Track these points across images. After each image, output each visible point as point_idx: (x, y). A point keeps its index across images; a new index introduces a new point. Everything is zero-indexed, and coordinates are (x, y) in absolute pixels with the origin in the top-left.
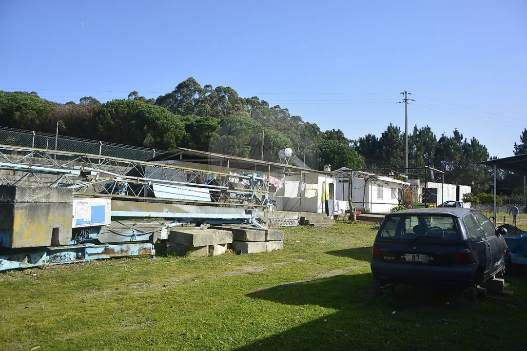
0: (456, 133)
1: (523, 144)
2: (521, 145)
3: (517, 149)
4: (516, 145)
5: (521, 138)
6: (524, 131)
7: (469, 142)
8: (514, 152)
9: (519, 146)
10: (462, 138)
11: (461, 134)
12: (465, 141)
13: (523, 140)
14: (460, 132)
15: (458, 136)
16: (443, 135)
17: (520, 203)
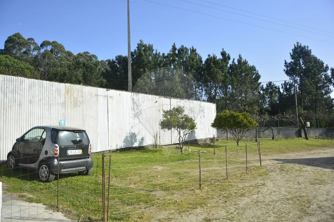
0: (223, 54)
1: (293, 61)
3: (287, 67)
4: (286, 63)
5: (291, 56)
6: (293, 48)
7: (236, 62)
8: (284, 70)
9: (290, 63)
10: (229, 59)
11: (229, 54)
13: (293, 57)
14: (227, 52)
15: (225, 57)
16: (209, 56)
17: (290, 124)
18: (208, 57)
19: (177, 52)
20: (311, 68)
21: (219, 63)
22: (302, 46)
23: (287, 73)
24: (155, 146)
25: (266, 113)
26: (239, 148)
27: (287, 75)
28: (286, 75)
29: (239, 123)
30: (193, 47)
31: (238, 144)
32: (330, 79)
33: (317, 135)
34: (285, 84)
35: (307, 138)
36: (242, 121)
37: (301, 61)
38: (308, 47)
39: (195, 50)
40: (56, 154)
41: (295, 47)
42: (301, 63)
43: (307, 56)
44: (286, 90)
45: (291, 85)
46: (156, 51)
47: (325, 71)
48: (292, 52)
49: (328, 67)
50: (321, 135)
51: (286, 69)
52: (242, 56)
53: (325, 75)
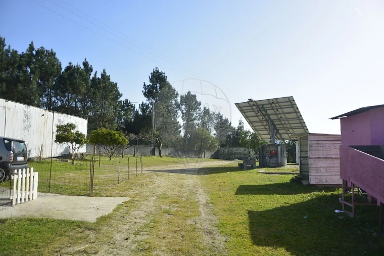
0: (85, 64)
1: (151, 84)
2: (150, 85)
3: (145, 89)
4: (145, 85)
6: (152, 72)
7: (99, 76)
9: (148, 86)
10: (92, 71)
11: (91, 66)
12: (95, 75)
13: (151, 80)
14: (90, 64)
15: (88, 68)
16: (70, 63)
17: (148, 143)
18: (68, 65)
19: (34, 52)
20: (165, 93)
21: (84, 75)
22: (160, 71)
23: (145, 94)
24: (39, 158)
25: (122, 130)
26: (112, 162)
27: (145, 96)
28: (143, 96)
29: (115, 140)
30: (52, 50)
31: (110, 159)
32: (179, 105)
33: (167, 154)
34: (143, 104)
35: (160, 156)
36: (118, 139)
37: (158, 85)
38: (164, 73)
39: (55, 53)
40: (11, 160)
41: (154, 71)
42: (158, 88)
43: (163, 82)
44: (143, 111)
45: (147, 107)
46: (9, 47)
47: (176, 97)
48: (150, 75)
49: (178, 94)
50: (170, 154)
51: (144, 90)
52: (106, 71)
53: (175, 101)
